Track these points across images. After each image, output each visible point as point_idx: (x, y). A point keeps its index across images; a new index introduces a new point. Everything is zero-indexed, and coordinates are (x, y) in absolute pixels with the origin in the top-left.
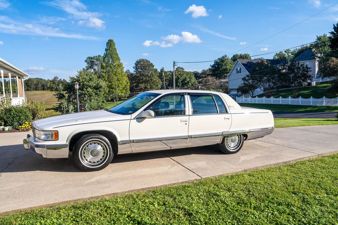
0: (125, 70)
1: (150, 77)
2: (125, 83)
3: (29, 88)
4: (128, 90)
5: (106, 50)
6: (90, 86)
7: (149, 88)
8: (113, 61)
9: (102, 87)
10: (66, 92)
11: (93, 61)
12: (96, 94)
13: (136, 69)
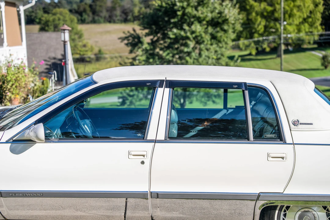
2: (309, 6)
3: (96, 18)
4: (315, 25)
6: (200, 20)
9: (228, 19)
10: (147, 31)
12: (213, 37)
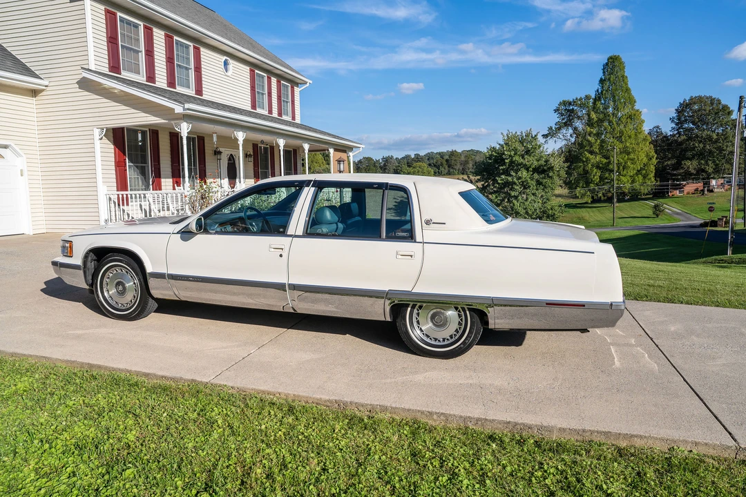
0: (646, 128)
1: (717, 141)
2: (642, 160)
5: (602, 81)
6: (526, 167)
7: (710, 170)
8: (616, 108)
9: (553, 167)
10: (479, 177)
11: (573, 109)
13: (677, 124)
